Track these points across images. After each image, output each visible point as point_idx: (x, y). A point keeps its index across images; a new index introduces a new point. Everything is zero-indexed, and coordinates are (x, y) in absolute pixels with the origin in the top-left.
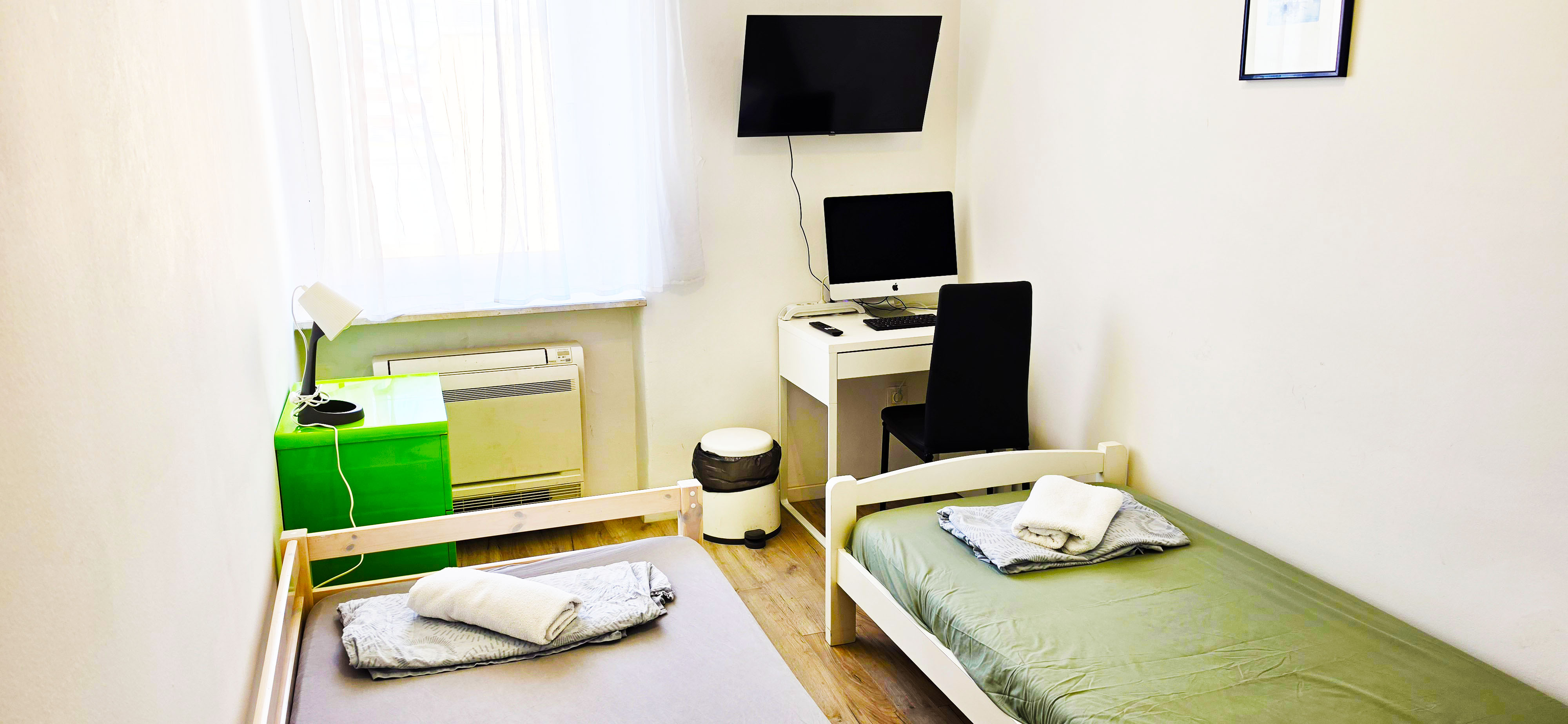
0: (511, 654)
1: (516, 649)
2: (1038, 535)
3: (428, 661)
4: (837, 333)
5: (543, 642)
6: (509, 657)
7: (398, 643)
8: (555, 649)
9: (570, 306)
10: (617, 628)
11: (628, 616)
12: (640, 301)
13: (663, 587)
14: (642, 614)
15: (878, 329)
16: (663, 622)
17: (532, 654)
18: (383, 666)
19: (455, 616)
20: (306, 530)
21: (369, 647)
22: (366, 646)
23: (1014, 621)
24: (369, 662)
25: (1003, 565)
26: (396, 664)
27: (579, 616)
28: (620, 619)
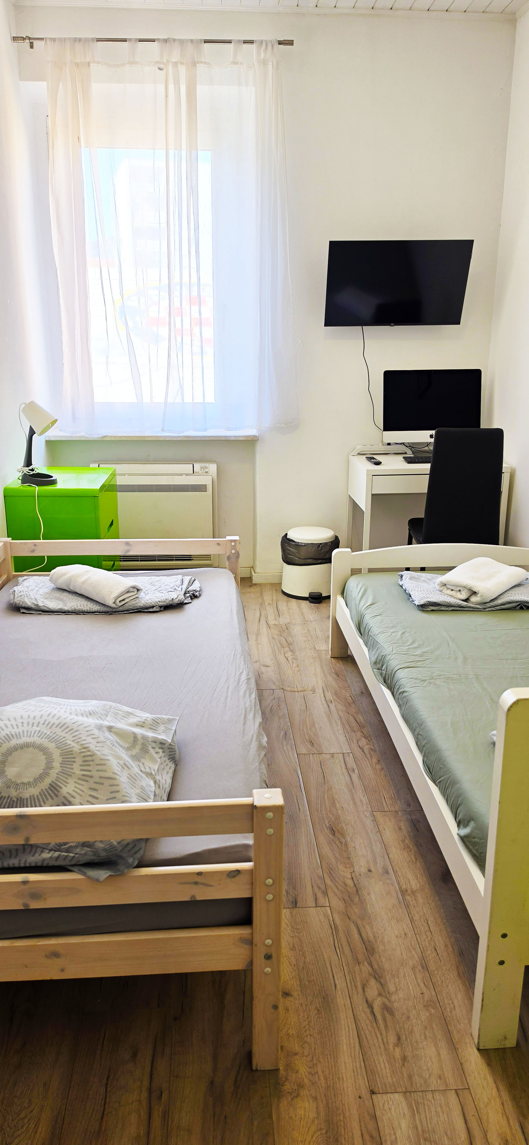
0: (96, 611)
1: (99, 608)
2: (452, 590)
3: (51, 607)
4: (378, 463)
5: (113, 605)
6: (95, 612)
7: (38, 597)
8: (121, 611)
9: (209, 437)
10: (157, 604)
11: (165, 599)
12: (254, 436)
13: (195, 589)
14: (173, 599)
15: (409, 463)
16: (187, 606)
17: (108, 612)
18: (26, 606)
19: (72, 588)
20: (11, 538)
21: (21, 596)
22: (19, 595)
23: (404, 632)
24: (19, 603)
25: (419, 604)
26: (33, 606)
27: (140, 597)
28: (160, 600)
